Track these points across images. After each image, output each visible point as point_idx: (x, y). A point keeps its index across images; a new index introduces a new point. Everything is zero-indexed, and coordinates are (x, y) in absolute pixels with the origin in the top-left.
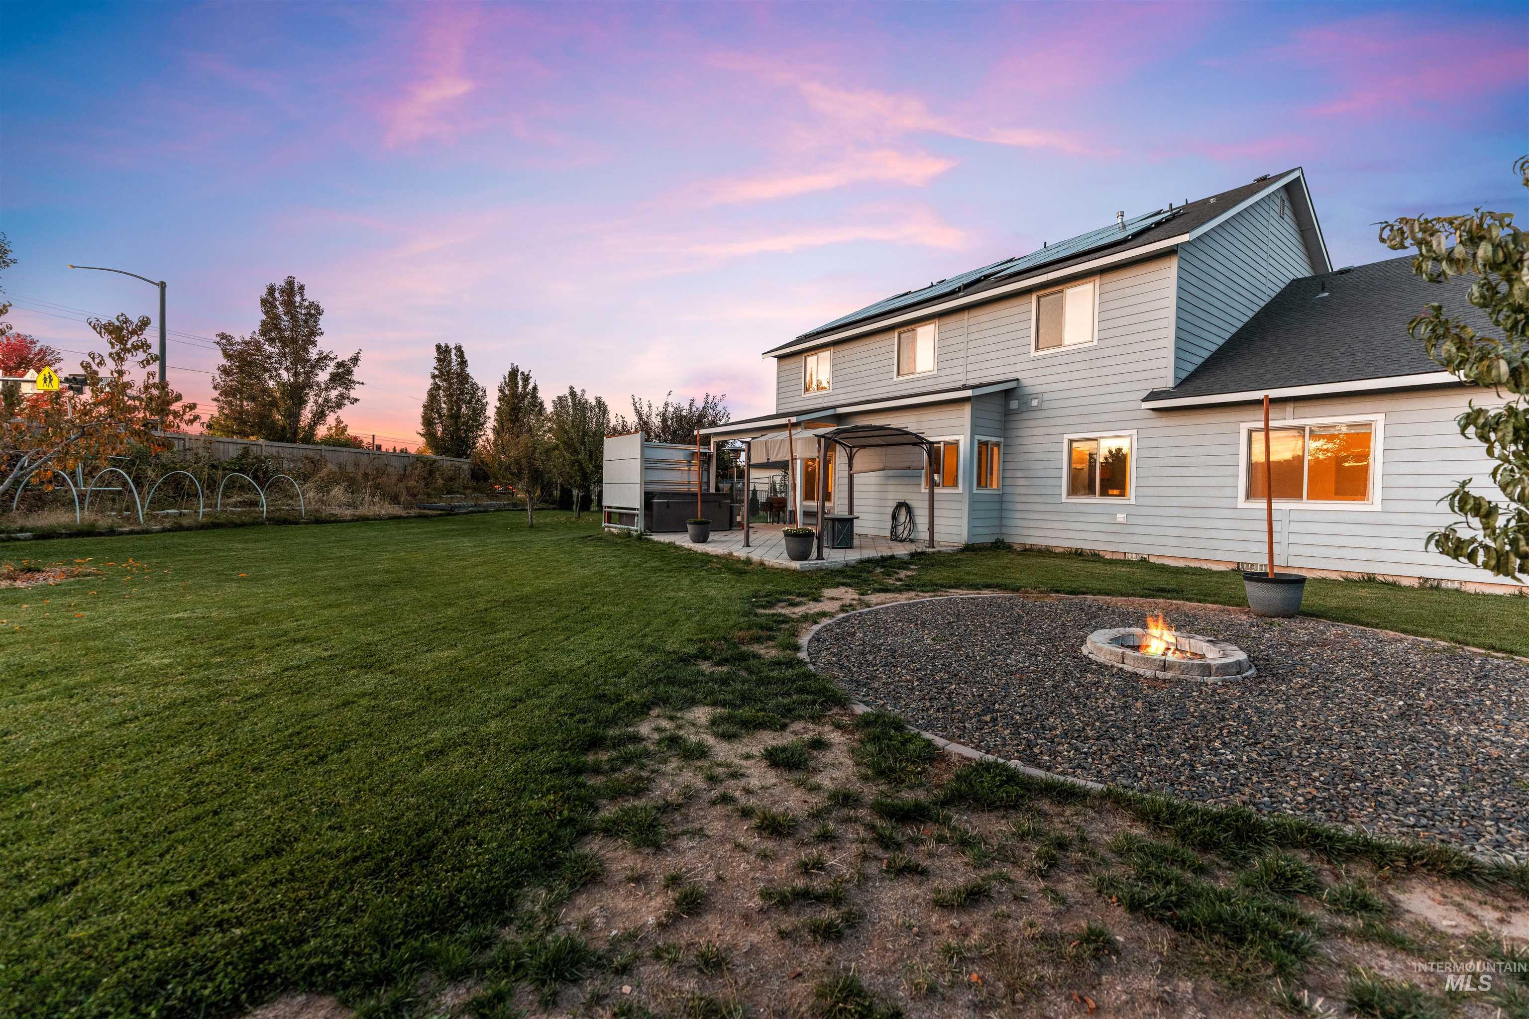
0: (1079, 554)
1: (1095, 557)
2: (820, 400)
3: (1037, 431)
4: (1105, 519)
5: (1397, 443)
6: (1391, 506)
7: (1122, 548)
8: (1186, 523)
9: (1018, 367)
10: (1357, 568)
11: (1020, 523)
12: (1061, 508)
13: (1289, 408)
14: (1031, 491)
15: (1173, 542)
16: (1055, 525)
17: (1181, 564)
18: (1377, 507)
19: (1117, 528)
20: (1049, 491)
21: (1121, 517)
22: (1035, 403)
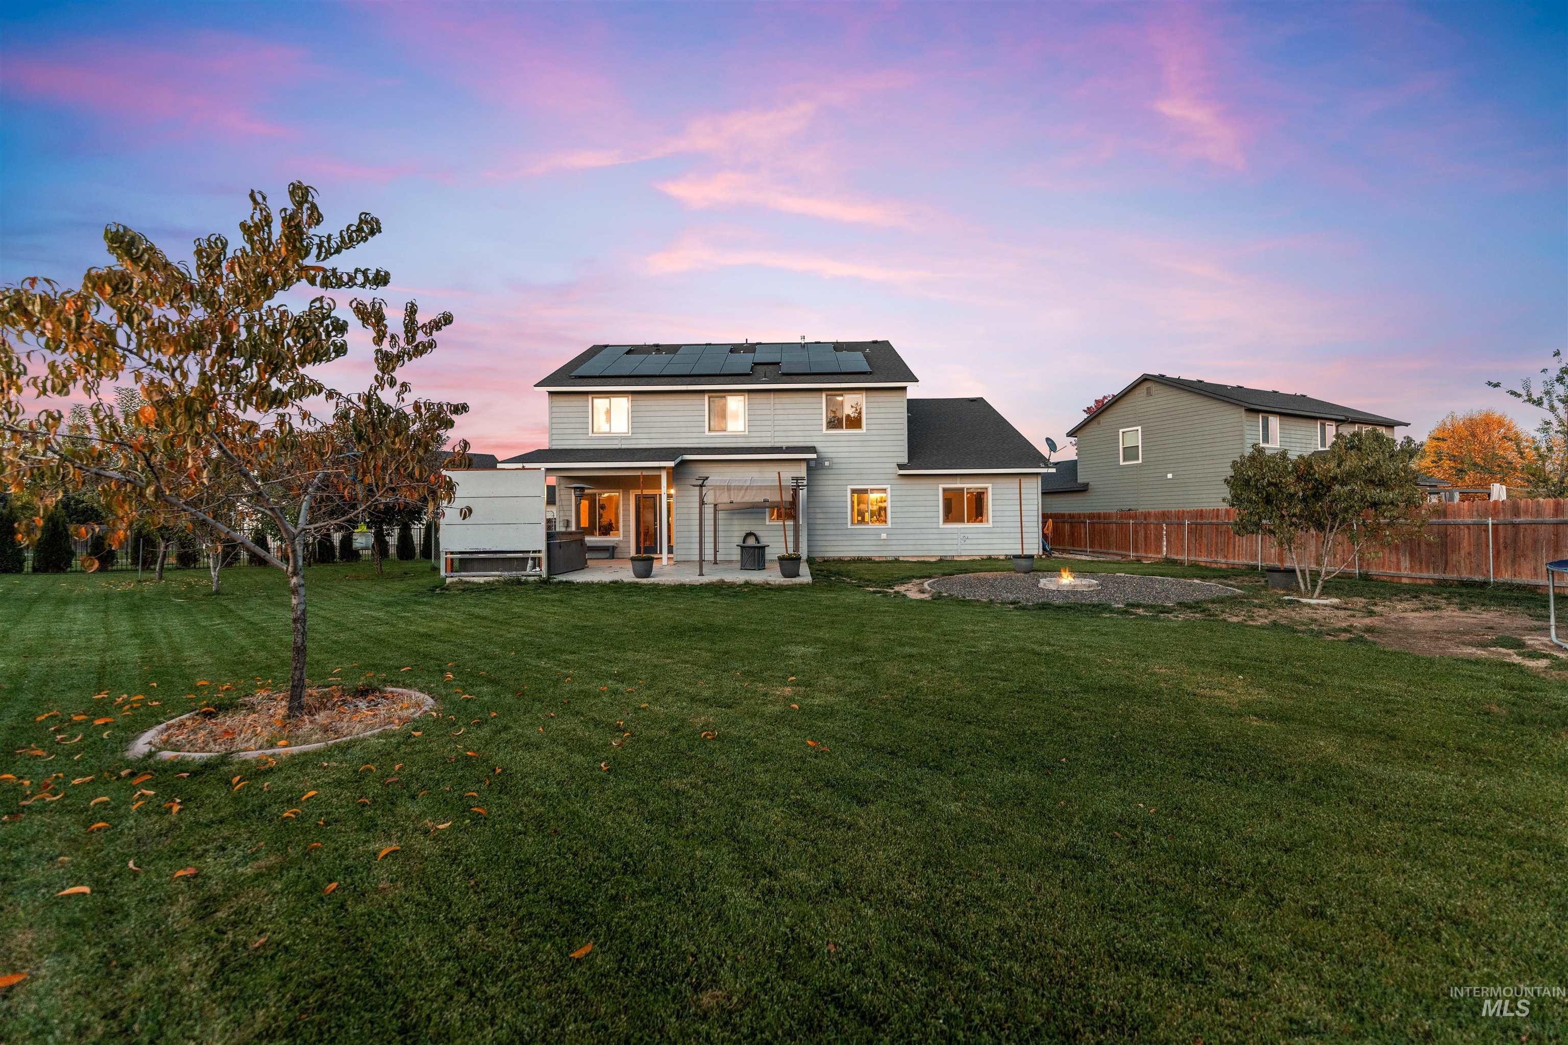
0: (860, 560)
1: (869, 560)
2: (616, 442)
3: (827, 483)
4: (873, 537)
5: (998, 497)
6: (996, 524)
7: (885, 554)
8: (917, 537)
9: (815, 439)
10: (986, 553)
11: (820, 543)
12: (848, 532)
13: (958, 480)
14: (828, 521)
15: (911, 548)
16: (845, 543)
17: (915, 559)
18: (990, 525)
19: (881, 543)
20: (840, 521)
21: (884, 536)
22: (827, 464)
